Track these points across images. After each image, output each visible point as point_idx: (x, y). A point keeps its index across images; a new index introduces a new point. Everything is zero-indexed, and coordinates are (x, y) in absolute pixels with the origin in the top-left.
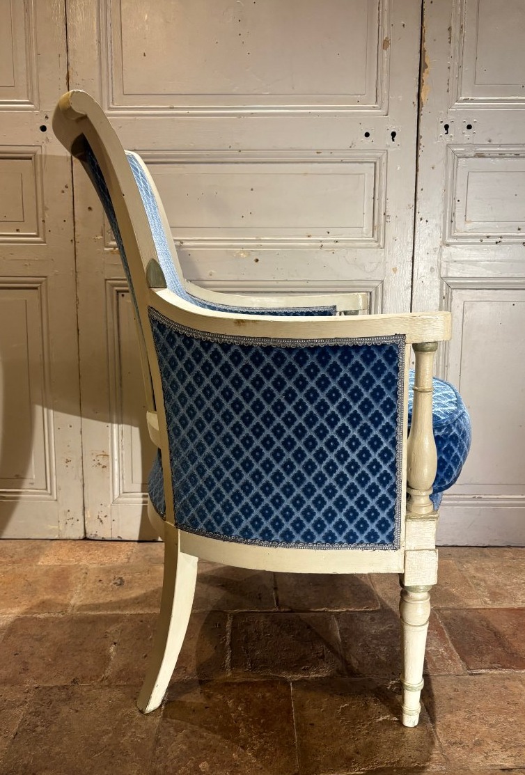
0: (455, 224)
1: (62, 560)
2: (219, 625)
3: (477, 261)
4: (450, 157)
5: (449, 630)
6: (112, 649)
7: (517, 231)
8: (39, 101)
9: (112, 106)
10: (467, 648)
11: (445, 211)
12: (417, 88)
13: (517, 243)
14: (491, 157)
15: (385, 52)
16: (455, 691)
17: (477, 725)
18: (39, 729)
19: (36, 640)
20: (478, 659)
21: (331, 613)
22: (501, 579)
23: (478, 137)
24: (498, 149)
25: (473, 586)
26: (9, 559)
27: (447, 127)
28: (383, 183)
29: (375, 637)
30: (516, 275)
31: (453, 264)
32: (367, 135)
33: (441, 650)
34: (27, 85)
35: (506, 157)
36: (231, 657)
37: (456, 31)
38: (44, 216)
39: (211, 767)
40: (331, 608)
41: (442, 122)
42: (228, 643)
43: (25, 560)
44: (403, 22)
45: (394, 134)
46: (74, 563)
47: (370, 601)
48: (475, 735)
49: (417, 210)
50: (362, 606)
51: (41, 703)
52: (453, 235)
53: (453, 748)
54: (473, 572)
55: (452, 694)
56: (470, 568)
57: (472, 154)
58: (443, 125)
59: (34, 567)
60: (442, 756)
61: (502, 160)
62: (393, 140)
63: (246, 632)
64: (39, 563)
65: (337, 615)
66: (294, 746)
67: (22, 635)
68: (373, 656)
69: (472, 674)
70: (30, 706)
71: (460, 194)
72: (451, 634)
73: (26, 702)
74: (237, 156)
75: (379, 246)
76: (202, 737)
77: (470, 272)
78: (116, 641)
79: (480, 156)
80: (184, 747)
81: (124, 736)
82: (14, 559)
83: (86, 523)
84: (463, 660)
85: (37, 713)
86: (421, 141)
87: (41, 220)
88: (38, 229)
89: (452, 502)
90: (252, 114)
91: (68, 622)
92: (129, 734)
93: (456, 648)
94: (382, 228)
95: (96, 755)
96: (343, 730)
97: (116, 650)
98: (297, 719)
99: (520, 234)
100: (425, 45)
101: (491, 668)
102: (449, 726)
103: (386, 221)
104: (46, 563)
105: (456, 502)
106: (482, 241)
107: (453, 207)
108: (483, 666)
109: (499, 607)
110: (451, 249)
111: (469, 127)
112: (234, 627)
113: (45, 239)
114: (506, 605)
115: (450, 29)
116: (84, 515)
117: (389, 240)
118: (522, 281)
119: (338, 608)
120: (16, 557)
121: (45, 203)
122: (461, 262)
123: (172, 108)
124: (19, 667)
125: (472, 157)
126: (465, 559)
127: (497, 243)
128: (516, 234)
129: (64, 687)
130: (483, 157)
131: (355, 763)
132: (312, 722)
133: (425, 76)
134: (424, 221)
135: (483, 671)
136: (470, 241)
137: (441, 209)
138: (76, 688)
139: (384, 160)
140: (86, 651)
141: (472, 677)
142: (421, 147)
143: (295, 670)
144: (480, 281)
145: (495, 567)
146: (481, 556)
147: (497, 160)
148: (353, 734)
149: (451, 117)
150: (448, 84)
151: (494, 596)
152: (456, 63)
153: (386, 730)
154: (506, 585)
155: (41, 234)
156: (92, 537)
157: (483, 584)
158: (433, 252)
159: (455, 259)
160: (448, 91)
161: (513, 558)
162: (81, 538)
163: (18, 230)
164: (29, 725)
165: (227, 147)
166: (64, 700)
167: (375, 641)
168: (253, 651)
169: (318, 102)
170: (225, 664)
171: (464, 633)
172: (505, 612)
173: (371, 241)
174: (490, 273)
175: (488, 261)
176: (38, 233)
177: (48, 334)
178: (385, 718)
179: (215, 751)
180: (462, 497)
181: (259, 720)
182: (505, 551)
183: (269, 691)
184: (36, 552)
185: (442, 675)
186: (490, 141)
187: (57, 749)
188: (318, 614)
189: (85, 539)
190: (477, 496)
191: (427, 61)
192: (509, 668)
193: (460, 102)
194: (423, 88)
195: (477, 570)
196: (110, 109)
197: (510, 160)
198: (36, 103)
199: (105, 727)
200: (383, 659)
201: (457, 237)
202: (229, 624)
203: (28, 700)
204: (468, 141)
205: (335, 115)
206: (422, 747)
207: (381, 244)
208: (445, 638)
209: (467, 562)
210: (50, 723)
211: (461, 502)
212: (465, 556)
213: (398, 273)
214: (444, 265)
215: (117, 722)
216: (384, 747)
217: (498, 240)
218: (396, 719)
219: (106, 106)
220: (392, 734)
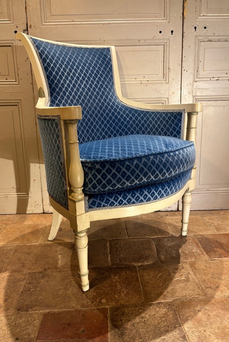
0: (199, 72)
1: (34, 222)
2: (104, 245)
3: (208, 88)
4: (197, 41)
5: (201, 243)
6: (60, 256)
7: (226, 74)
8: (13, 20)
9: (46, 21)
10: (209, 250)
11: (194, 67)
12: (182, 10)
13: (226, 80)
14: (215, 41)
16: (206, 267)
17: (217, 280)
18: (32, 290)
19: (27, 254)
20: (214, 254)
21: (151, 238)
22: (219, 223)
23: (209, 32)
24: (218, 38)
25: (208, 226)
26: (12, 222)
27: (195, 28)
28: (168, 54)
29: (170, 247)
30: (225, 94)
31: (198, 90)
32: (160, 32)
33: (198, 251)
34: (8, 12)
35: (221, 41)
36: (111, 258)
38: (18, 72)
39: (107, 301)
40: (150, 236)
41: (193, 26)
42: (108, 252)
43: (19, 222)
45: (172, 32)
46: (40, 223)
47: (166, 233)
48: (216, 284)
49: (183, 67)
50: (163, 235)
51: (31, 279)
52: (198, 77)
53: (207, 290)
54: (208, 220)
55: (205, 268)
56: (207, 219)
57: (207, 40)
58: (194, 27)
59: (23, 225)
60: (203, 293)
61: (219, 43)
62: (172, 34)
63: (116, 247)
64: (25, 223)
65: (153, 239)
66: (141, 291)
67: (21, 252)
68: (170, 255)
69: (212, 260)
70: (27, 281)
71: (201, 59)
72: (202, 245)
73: (25, 279)
74: (103, 43)
75: (166, 82)
76: (102, 289)
77: (205, 93)
78: (61, 253)
79: (210, 41)
80: (94, 294)
81: (68, 291)
82: (14, 222)
83: (44, 206)
84: (208, 255)
85: (30, 283)
86: (184, 34)
87: (17, 74)
88: (16, 79)
89: (198, 192)
90: (109, 23)
91: (40, 246)
92: (71, 290)
93: (204, 250)
94: (167, 74)
95: (57, 299)
96: (161, 284)
97: (62, 257)
98: (141, 281)
99: (227, 76)
101: (219, 257)
102: (205, 281)
103: (169, 72)
104: (28, 224)
105: (200, 192)
106: (210, 79)
107: (198, 65)
108: (216, 256)
109: (220, 233)
110: (197, 83)
111: (205, 28)
112: (110, 246)
113: (19, 83)
114: (222, 233)
116: (43, 203)
117: (171, 80)
118: (228, 97)
119: (153, 236)
120: (15, 221)
121: (18, 66)
122: (201, 89)
123: (73, 21)
124: (21, 265)
125: (207, 41)
126: (204, 215)
127: (217, 80)
128: (225, 76)
129: (41, 272)
130: (211, 41)
131: (167, 297)
132: (147, 281)
133: (185, 5)
134: (185, 71)
135: (216, 259)
136: (205, 79)
137: (193, 65)
138: (46, 272)
139: (168, 44)
140: (49, 257)
141: (212, 261)
142: (184, 37)
143: (138, 261)
144: (210, 97)
145: (217, 218)
146: (210, 214)
147: (217, 43)
148: (165, 286)
149: (197, 23)
150: (196, 8)
151: (218, 229)
153: (179, 283)
154: (222, 225)
155: (17, 80)
156: (46, 212)
157: (212, 225)
158: (189, 85)
159: (199, 88)
160: (196, 12)
161: (224, 214)
162: (42, 213)
163: (7, 79)
164: (27, 288)
165: (99, 39)
166: (41, 277)
167: (170, 249)
168: (120, 254)
169: (138, 17)
170: (108, 260)
171: (207, 244)
172: (223, 235)
173: (163, 80)
174: (214, 94)
175: (214, 88)
176: (16, 80)
177: (23, 125)
178: (178, 279)
179: (108, 295)
180: (202, 190)
181: (125, 281)
182: (220, 212)
183: (128, 270)
184: (23, 219)
185: (199, 261)
186: (214, 34)
187: (40, 297)
188: (145, 239)
189: (44, 213)
190: (208, 189)
192: (227, 257)
193: (201, 16)
194: (185, 10)
195: (209, 219)
196: (45, 22)
197: (223, 43)
198: (12, 20)
199: (60, 287)
200: (174, 255)
201: (200, 78)
202: (108, 245)
203: (26, 278)
204: (205, 34)
205: (146, 23)
206: (194, 289)
207: (167, 81)
208: (199, 247)
209: (205, 216)
210: (36, 287)
211: (201, 192)
212: (204, 214)
213: (175, 94)
214: (194, 90)
215: (65, 285)
216: (179, 290)
217: (218, 79)
218: (182, 279)
219: (43, 21)
220: (182, 285)
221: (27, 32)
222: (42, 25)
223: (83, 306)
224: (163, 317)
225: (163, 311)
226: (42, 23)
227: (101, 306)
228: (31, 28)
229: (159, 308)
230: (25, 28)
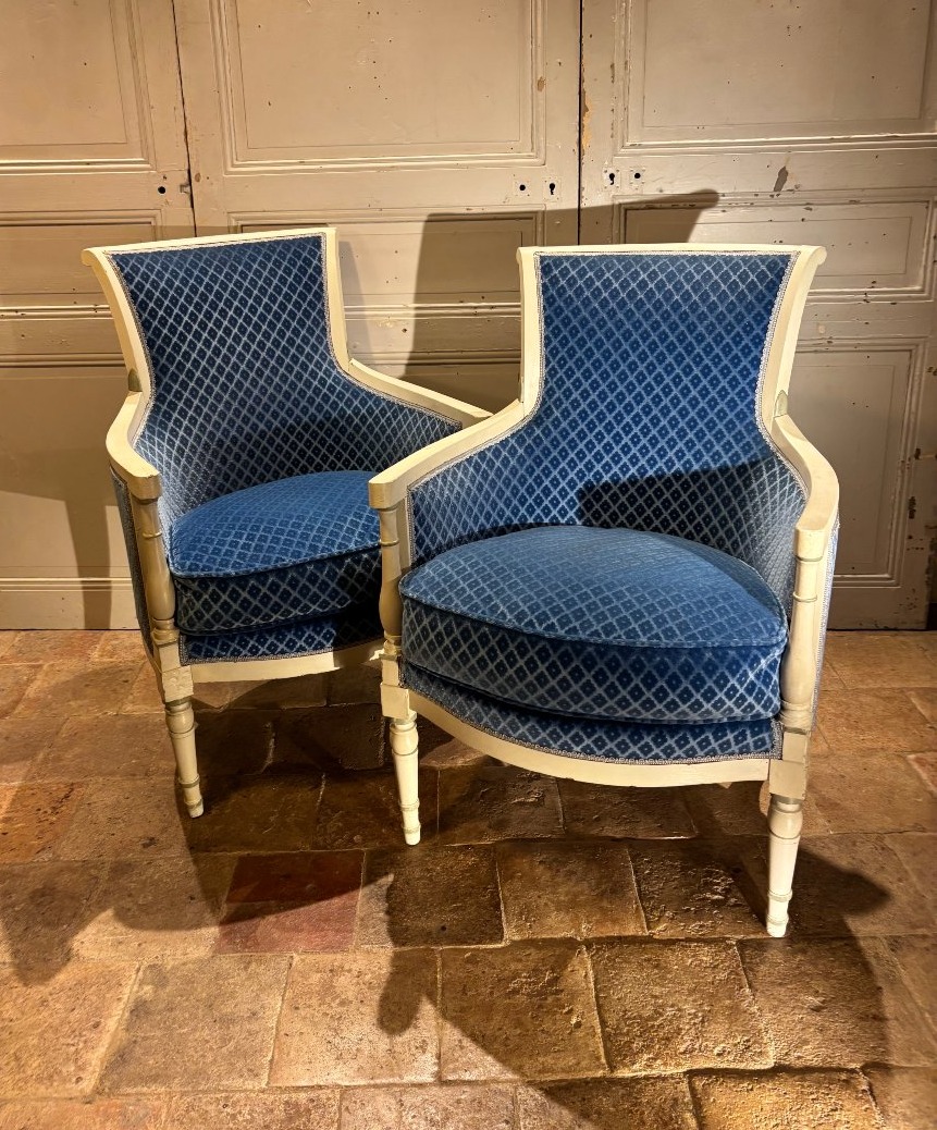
2: (374, 718)
4: (617, 209)
8: (156, 160)
9: (235, 164)
12: (577, 134)
14: (664, 209)
15: (540, 94)
23: (648, 187)
27: (612, 176)
28: (542, 242)
32: (522, 188)
34: (141, 141)
35: (679, 208)
37: (619, 67)
41: (606, 171)
42: (382, 736)
44: (559, 60)
45: (552, 186)
57: (643, 206)
58: (607, 176)
61: (675, 212)
62: (552, 191)
74: (378, 215)
76: (356, 817)
78: (274, 735)
79: (651, 207)
80: (340, 824)
86: (583, 193)
90: (393, 167)
95: (266, 831)
97: (275, 743)
100: (584, 85)
111: (637, 176)
115: (612, 66)
123: (302, 163)
125: (642, 209)
130: (654, 208)
133: (586, 121)
142: (584, 200)
143: (444, 760)
148: (489, 813)
149: (617, 165)
150: (612, 128)
152: (620, 105)
153: (518, 809)
160: (612, 136)
165: (367, 206)
169: (466, 151)
179: (367, 827)
186: (661, 191)
191: (588, 104)
193: (627, 148)
194: (585, 133)
196: (233, 168)
197: (684, 212)
198: (152, 161)
204: (637, 192)
216: (514, 823)
218: (530, 800)
219: (229, 163)
220: (524, 812)
221: (188, 189)
222: (227, 173)
223: (315, 846)
224: (467, 871)
225: (471, 860)
226: (225, 166)
227: (351, 847)
228: (198, 181)
229: (465, 855)
230: (184, 180)
